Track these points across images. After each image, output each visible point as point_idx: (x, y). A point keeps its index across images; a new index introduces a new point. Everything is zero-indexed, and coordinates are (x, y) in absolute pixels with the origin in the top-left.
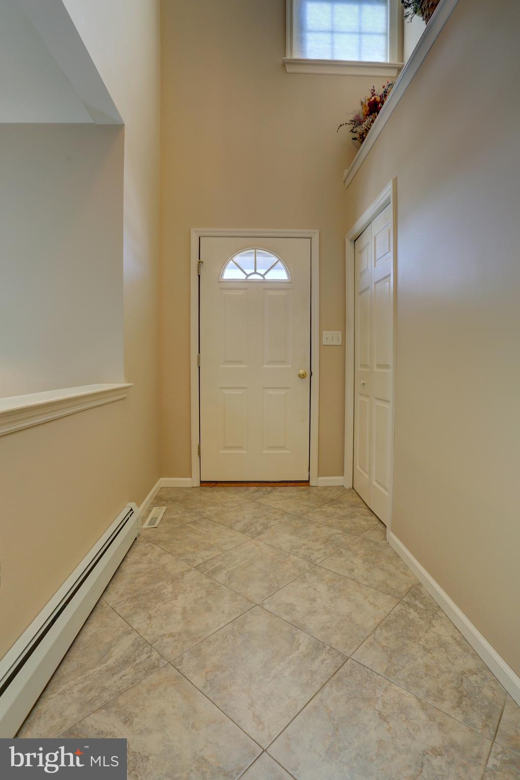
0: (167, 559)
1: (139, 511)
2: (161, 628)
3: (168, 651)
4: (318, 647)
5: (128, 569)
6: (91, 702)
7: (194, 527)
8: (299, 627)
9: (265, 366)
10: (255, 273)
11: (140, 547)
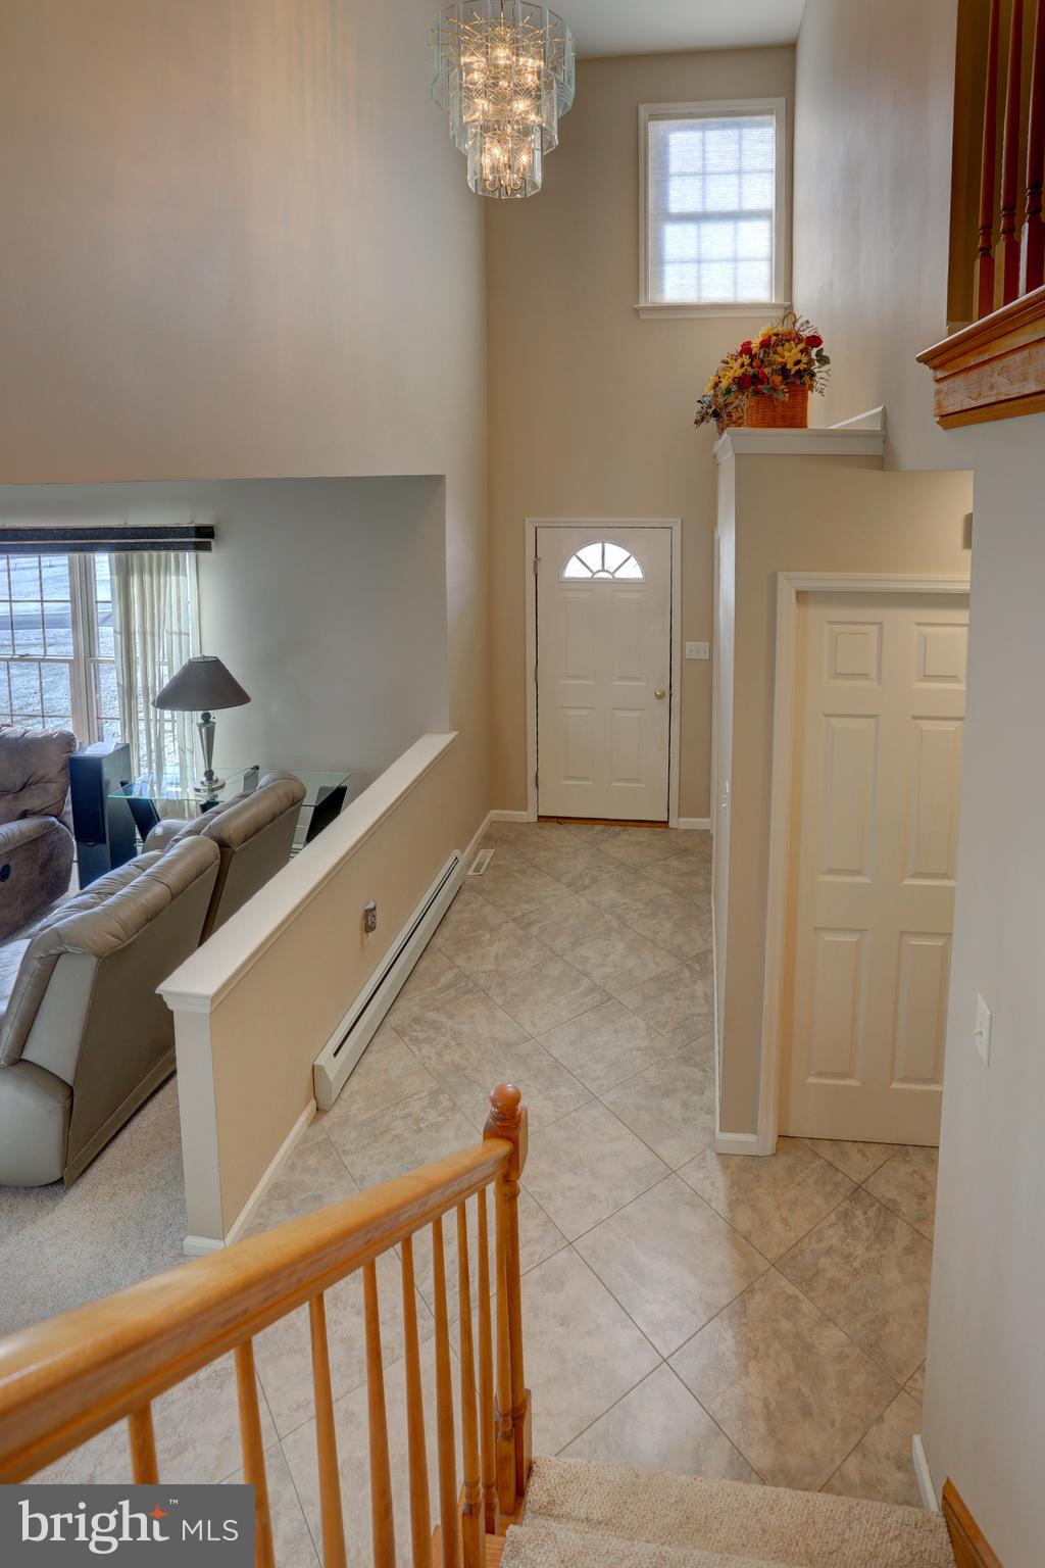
0: (488, 910)
1: (463, 858)
2: (477, 966)
3: (482, 982)
4: (594, 988)
5: (453, 917)
6: (427, 1006)
7: (519, 876)
8: (585, 974)
9: (615, 683)
10: (603, 570)
11: (464, 896)
